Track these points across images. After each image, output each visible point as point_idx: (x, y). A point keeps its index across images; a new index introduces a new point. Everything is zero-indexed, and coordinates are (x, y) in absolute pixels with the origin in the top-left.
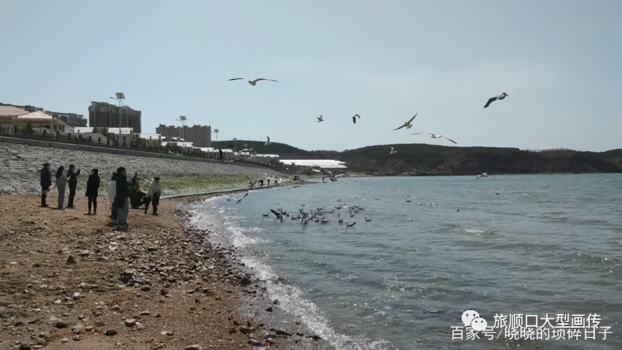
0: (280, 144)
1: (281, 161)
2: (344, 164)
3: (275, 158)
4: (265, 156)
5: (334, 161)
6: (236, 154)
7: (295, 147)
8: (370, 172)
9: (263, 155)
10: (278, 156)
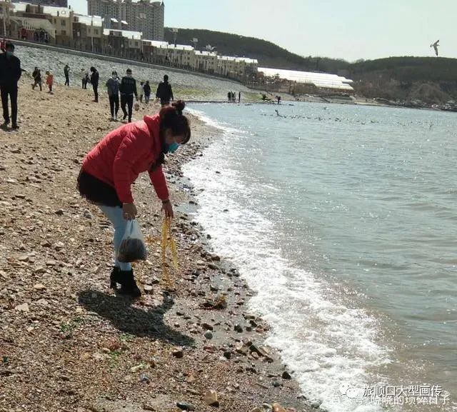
0: (262, 41)
1: (260, 70)
2: (350, 84)
3: (251, 64)
4: (238, 60)
5: (335, 76)
6: (198, 53)
7: (284, 48)
8: (385, 98)
9: (234, 58)
10: (256, 61)
